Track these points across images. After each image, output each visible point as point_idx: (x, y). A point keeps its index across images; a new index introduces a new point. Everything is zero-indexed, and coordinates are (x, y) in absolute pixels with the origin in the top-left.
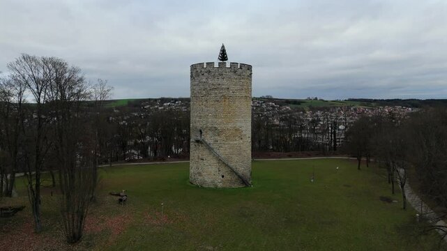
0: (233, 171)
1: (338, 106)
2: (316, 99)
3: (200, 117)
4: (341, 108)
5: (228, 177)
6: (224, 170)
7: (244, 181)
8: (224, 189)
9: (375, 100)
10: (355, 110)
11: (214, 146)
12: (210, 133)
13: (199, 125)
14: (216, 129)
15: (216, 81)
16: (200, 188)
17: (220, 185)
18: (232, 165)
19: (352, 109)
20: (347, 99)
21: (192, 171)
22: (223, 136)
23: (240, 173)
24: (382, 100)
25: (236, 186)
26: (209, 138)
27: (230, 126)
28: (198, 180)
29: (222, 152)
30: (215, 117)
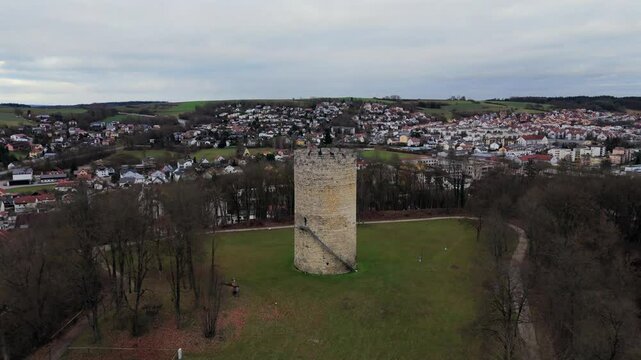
0: (337, 259)
1: (494, 109)
2: (463, 99)
3: (305, 205)
4: (498, 113)
5: (333, 264)
6: (328, 258)
7: (348, 267)
8: (328, 276)
9: (550, 100)
10: (518, 116)
11: (319, 235)
12: (314, 221)
13: (304, 213)
14: (320, 218)
15: (320, 172)
16: (305, 274)
17: (325, 272)
18: (336, 252)
19: (513, 114)
20: (508, 98)
21: (296, 256)
22: (327, 226)
23: (344, 260)
24: (561, 99)
25: (340, 272)
26: (313, 226)
27: (334, 215)
28: (303, 266)
29: (326, 241)
30: (320, 206)
